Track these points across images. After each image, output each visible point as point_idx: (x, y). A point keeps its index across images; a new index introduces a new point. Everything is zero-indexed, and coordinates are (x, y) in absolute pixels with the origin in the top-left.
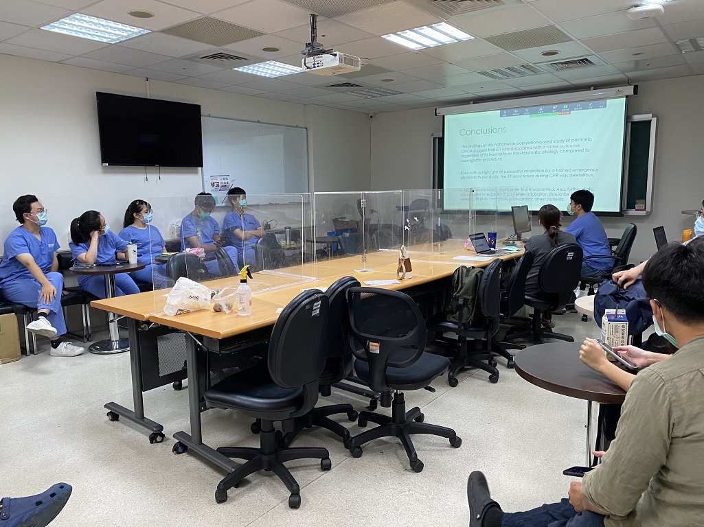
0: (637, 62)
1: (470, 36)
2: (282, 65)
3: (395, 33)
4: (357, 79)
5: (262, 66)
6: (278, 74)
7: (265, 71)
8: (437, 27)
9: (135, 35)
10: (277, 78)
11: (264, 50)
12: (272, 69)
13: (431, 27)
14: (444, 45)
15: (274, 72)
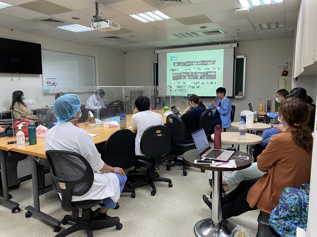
0: (238, 33)
1: (169, 17)
2: (82, 26)
3: (136, 14)
4: (118, 35)
5: (72, 26)
6: (80, 30)
7: (73, 29)
8: (154, 12)
10: (79, 33)
11: (72, 18)
12: (77, 28)
13: (152, 12)
14: (158, 21)
15: (78, 30)
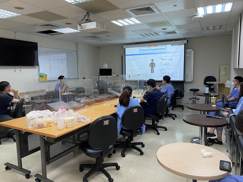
2: (71, 29)
3: (115, 20)
4: (97, 35)
5: (63, 29)
6: (68, 32)
8: (130, 19)
9: (14, 16)
11: (66, 24)
14: (131, 25)
